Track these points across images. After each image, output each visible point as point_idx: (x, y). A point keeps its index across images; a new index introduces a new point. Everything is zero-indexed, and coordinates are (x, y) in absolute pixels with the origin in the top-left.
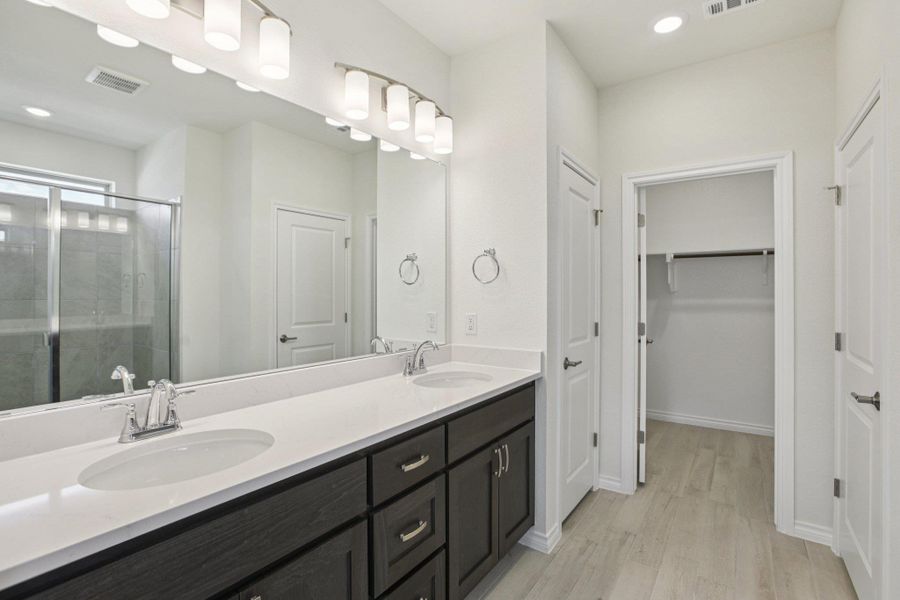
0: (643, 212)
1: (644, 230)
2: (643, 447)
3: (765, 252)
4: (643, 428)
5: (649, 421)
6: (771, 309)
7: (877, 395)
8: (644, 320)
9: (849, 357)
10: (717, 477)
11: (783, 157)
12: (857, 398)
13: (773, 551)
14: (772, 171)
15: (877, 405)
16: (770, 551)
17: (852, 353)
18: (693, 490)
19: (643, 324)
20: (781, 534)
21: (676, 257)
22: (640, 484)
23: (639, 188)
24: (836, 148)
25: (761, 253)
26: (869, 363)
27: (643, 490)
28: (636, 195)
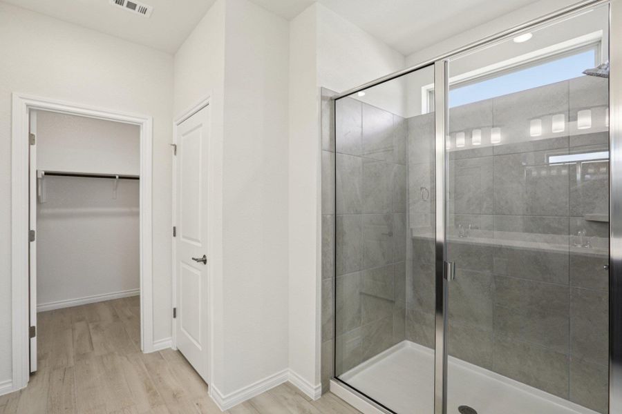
0: (34, 132)
1: (34, 148)
2: (34, 340)
3: (117, 177)
4: (34, 323)
5: (39, 315)
6: (137, 214)
7: (204, 256)
8: (33, 228)
9: (182, 239)
10: (95, 339)
11: (147, 119)
12: (196, 260)
13: (147, 367)
14: (139, 126)
15: (205, 262)
16: (144, 367)
17: (184, 237)
18: (81, 356)
19: (33, 231)
20: (146, 354)
21: (47, 174)
22: (32, 374)
23: (31, 110)
24: (174, 123)
25: (115, 177)
26: (199, 242)
27: (35, 378)
28: (28, 115)
